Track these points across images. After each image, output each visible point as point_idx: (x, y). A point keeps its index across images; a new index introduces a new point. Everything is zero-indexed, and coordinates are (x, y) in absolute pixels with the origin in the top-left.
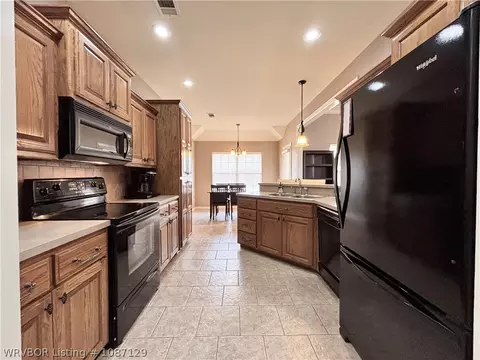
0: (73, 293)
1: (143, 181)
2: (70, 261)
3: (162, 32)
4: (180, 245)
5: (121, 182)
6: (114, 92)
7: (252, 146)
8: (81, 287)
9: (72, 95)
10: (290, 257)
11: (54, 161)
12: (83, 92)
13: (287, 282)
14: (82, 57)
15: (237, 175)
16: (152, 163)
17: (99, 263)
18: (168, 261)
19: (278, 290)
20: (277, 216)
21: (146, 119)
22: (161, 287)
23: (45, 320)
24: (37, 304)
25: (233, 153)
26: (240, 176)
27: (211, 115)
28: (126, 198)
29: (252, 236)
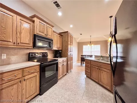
0: (27, 79)
1: (58, 53)
2: (28, 71)
3: (60, 14)
4: (67, 72)
5: (53, 54)
6: (47, 32)
7: (96, 43)
8: (30, 78)
9: (36, 34)
10: (102, 84)
11: (32, 48)
12: (38, 33)
13: (98, 93)
14: (38, 25)
15: (91, 52)
16: (61, 49)
17: (36, 73)
18: (62, 76)
19: (92, 95)
20: (97, 67)
21: (59, 37)
22: (58, 83)
23: (20, 84)
24: (18, 80)
25: (89, 45)
26: (92, 53)
27: (81, 34)
28: (54, 57)
29: (89, 73)
